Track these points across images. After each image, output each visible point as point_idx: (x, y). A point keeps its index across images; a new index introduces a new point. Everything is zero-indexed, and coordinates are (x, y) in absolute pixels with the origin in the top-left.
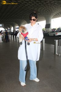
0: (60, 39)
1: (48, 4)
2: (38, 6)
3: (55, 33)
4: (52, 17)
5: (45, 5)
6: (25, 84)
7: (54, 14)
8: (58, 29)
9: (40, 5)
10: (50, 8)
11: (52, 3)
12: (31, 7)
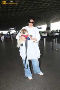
0: (56, 38)
1: (49, 13)
2: (41, 14)
3: (54, 34)
4: (51, 22)
5: (46, 13)
6: (32, 78)
7: (53, 20)
8: (56, 31)
9: (42, 13)
10: (50, 15)
11: (51, 11)
12: (36, 15)
